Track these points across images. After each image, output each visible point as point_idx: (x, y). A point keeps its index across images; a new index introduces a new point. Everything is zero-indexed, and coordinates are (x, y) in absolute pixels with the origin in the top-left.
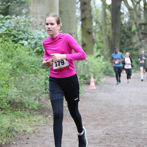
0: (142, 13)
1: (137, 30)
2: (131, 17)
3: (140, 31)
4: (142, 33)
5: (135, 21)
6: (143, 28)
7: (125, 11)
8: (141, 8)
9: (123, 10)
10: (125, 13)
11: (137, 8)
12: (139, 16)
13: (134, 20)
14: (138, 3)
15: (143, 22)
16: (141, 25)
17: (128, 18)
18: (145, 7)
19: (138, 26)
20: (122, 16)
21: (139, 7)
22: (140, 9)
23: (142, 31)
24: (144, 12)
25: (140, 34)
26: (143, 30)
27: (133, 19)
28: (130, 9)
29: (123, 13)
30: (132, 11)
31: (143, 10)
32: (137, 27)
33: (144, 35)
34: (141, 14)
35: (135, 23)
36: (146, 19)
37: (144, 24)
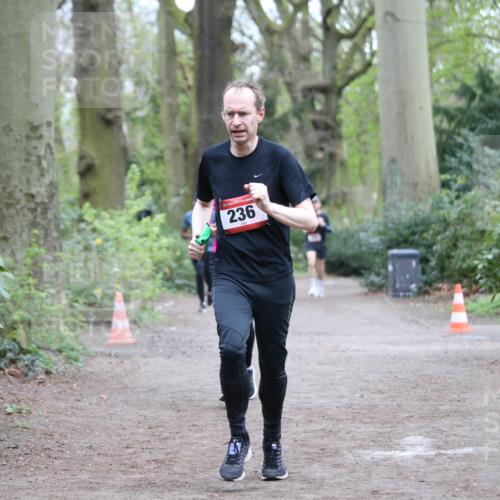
0: (317, 45)
1: (297, 113)
2: (273, 63)
3: (309, 117)
4: (316, 125)
5: (288, 79)
6: (318, 107)
7: (251, 38)
8: (312, 24)
9: (243, 34)
10: (251, 46)
11: (298, 25)
12: (305, 59)
13: (287, 72)
14: (302, 4)
15: (321, 80)
16: (309, 91)
17: (262, 64)
18: (329, 21)
19: (299, 96)
20: (238, 57)
21: (305, 23)
22: (308, 31)
23: (317, 117)
24: (323, 43)
25: (309, 127)
26: (321, 113)
27: (282, 71)
28: (268, 30)
29: (243, 46)
30: (276, 38)
31: (319, 32)
32: (294, 100)
33: (322, 133)
34: (311, 50)
35: (289, 86)
36: (334, 68)
37: (324, 90)
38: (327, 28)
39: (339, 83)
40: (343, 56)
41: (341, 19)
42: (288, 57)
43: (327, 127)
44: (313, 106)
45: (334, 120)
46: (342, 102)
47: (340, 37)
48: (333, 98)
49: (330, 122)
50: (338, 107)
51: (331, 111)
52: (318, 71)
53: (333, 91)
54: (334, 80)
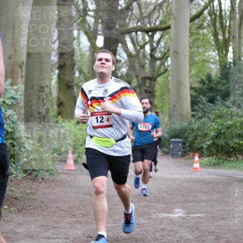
0: (147, 62)
1: (139, 87)
2: (131, 67)
3: (144, 88)
4: (146, 91)
5: (136, 74)
6: (147, 84)
7: (123, 58)
8: (146, 54)
9: (120, 56)
10: (123, 61)
11: (141, 54)
12: (143, 67)
13: (136, 71)
14: (143, 47)
15: (148, 75)
16: (144, 79)
17: (127, 68)
18: (153, 53)
19: (140, 80)
21: (144, 53)
22: (145, 56)
23: (146, 89)
24: (150, 61)
25: (143, 92)
26: (148, 87)
27: (134, 71)
28: (130, 55)
29: (120, 61)
30: (132, 58)
31: (149, 57)
32: (138, 82)
33: (148, 94)
34: (145, 64)
35: (137, 76)
36: (154, 70)
37: (149, 78)
38: (152, 56)
39: (155, 76)
40: (157, 66)
41: (157, 53)
42: (137, 66)
43: (150, 92)
44: (145, 84)
45: (153, 90)
46: (156, 83)
47: (156, 59)
48: (153, 81)
49: (151, 91)
50: (154, 85)
51: (152, 87)
52: (148, 71)
53: (153, 79)
54: (153, 76)
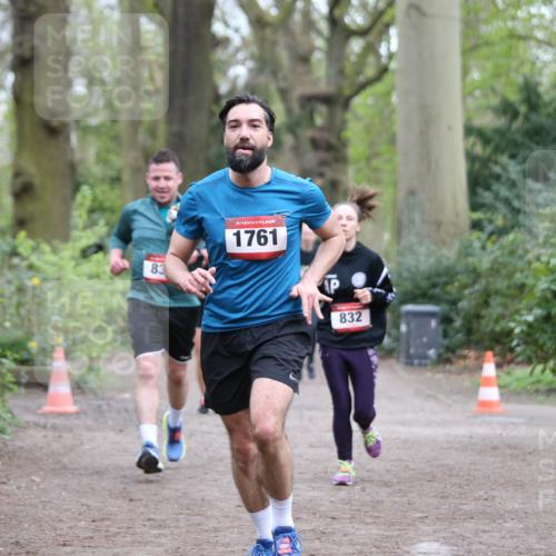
0: (320, 42)
1: (292, 128)
2: (265, 63)
3: (308, 133)
4: (315, 144)
5: (282, 84)
6: (319, 121)
7: (237, 30)
8: (315, 16)
9: (227, 24)
10: (236, 41)
11: (297, 17)
12: (304, 59)
13: (280, 75)
15: (323, 87)
16: (309, 101)
17: (250, 64)
18: (337, 12)
19: (296, 107)
20: (220, 55)
21: (307, 14)
22: (309, 24)
23: (317, 135)
24: (329, 40)
25: (306, 146)
26: (322, 129)
27: (274, 74)
28: (259, 22)
29: (225, 41)
30: (268, 32)
31: (324, 26)
32: (289, 111)
33: (322, 155)
34: (312, 49)
35: (284, 93)
36: (341, 72)
37: (327, 100)
38: (334, 21)
39: (347, 92)
40: (353, 58)
41: (352, 11)
42: (284, 56)
43: (329, 147)
44: (312, 119)
45: (339, 138)
46: (349, 116)
47: (350, 33)
48: (338, 110)
49: (333, 140)
50: (344, 124)
51: (335, 127)
52: (320, 75)
53: (336, 102)
54: (340, 89)
